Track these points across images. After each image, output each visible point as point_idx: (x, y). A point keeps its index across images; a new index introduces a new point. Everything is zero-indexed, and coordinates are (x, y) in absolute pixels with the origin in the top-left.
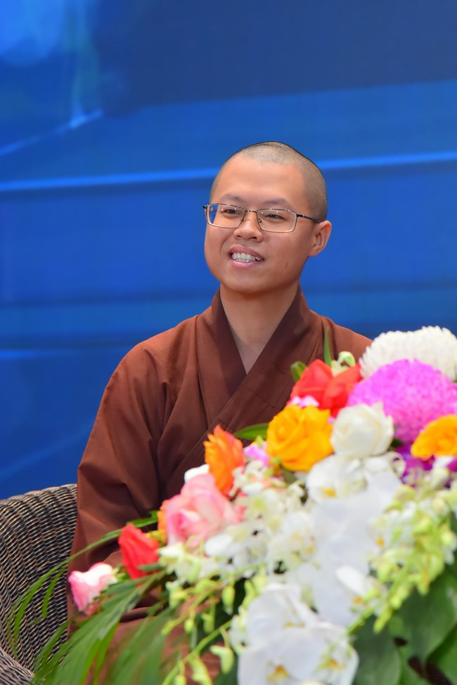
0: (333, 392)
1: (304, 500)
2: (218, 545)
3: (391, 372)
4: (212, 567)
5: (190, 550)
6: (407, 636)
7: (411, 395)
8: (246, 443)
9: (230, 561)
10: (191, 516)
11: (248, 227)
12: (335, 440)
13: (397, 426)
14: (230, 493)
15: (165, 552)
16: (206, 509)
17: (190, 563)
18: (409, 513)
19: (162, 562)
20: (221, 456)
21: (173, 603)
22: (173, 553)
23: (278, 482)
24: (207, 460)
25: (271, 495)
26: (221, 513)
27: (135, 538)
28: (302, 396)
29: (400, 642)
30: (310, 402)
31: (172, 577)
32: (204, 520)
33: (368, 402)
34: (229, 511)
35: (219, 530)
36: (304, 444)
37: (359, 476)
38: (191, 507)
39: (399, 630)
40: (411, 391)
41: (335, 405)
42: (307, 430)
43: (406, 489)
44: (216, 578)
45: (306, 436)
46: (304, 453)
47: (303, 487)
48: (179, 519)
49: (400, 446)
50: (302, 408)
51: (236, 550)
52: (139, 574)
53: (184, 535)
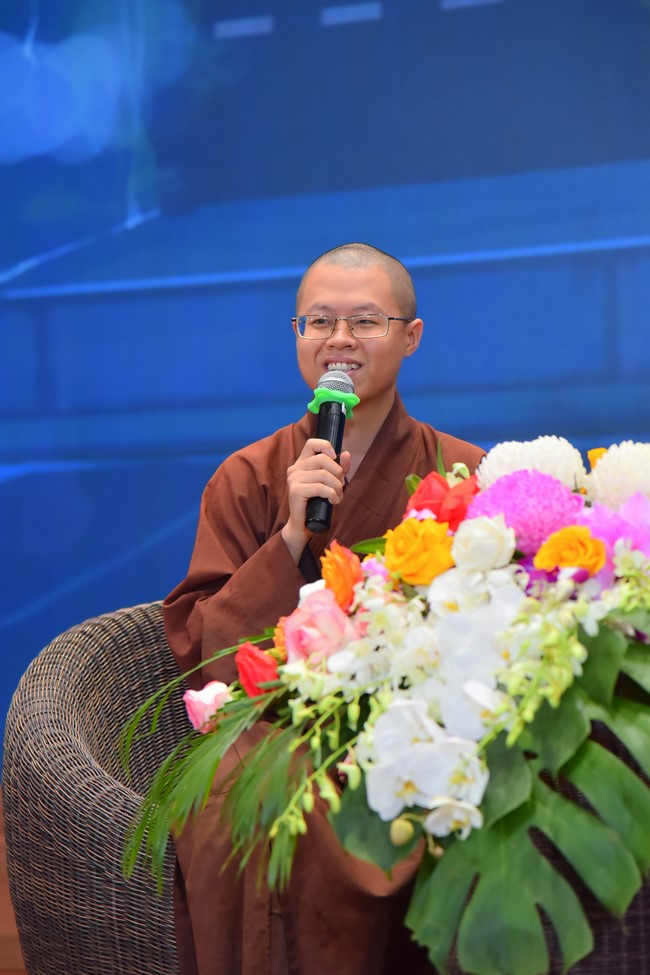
0: (450, 504)
1: (425, 614)
2: (340, 662)
3: (511, 484)
4: (335, 684)
5: (312, 667)
6: (537, 749)
7: (532, 506)
8: (362, 557)
9: (353, 677)
10: (312, 632)
11: (340, 336)
12: (457, 552)
13: (518, 537)
14: (349, 607)
15: (286, 669)
16: (326, 625)
17: (313, 680)
18: (536, 625)
19: (284, 679)
20: (339, 571)
21: (297, 721)
22: (294, 670)
23: (398, 597)
24: (323, 575)
25: (393, 609)
26: (342, 628)
27: (252, 656)
28: (419, 509)
29: (530, 755)
30: (428, 515)
31: (295, 694)
32: (325, 637)
33: (488, 514)
34: (349, 627)
35: (341, 646)
36: (424, 558)
37: (482, 590)
38: (311, 623)
39: (529, 744)
40: (532, 502)
41: (454, 518)
42: (427, 544)
43: (531, 601)
44: (339, 694)
45: (425, 549)
46: (424, 567)
47: (424, 601)
48: (300, 636)
49: (522, 558)
50: (419, 521)
51: (358, 666)
52: (258, 691)
53: (304, 652)
